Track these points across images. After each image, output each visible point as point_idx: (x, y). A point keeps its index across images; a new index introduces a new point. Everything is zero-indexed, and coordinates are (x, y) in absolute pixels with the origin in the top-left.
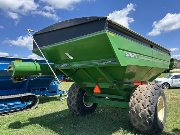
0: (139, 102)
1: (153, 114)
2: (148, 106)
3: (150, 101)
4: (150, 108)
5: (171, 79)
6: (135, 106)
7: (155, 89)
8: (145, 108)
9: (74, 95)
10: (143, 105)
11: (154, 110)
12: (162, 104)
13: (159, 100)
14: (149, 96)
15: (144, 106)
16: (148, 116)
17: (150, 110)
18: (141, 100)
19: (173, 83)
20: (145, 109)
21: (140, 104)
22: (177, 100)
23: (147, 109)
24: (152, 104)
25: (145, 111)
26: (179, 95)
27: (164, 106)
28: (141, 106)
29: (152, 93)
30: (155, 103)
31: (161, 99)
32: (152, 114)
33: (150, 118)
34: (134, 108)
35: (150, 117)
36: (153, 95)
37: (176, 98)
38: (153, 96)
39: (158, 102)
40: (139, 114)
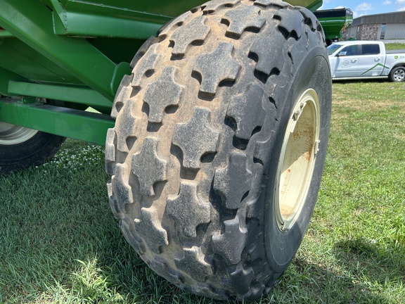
0: (153, 127)
1: (242, 212)
2: (207, 157)
3: (230, 121)
4: (221, 169)
5: (337, 56)
6: (130, 157)
7: (281, 29)
8: (189, 173)
10: (176, 150)
11: (253, 183)
12: (311, 133)
13: (296, 109)
14: (227, 83)
15: (180, 157)
16: (202, 228)
17: (223, 186)
18: (171, 109)
19: (339, 68)
20: (185, 182)
22: (348, 112)
23: (202, 176)
24: (240, 142)
25: (186, 195)
26: (352, 98)
27: (317, 141)
28: (163, 155)
29: (253, 56)
30: (263, 138)
31: (309, 103)
32: (232, 213)
33: (219, 243)
34: (125, 169)
35: (217, 236)
36: (261, 76)
37: (343, 106)
38: (256, 82)
39: (291, 126)
40: (152, 209)
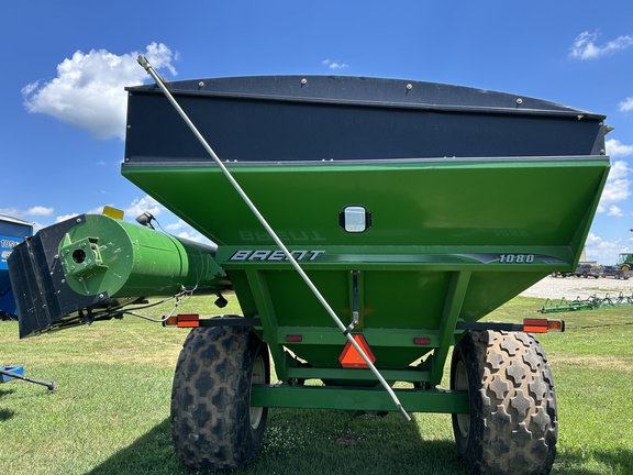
0: (517, 385)
6: (506, 400)
8: (538, 403)
9: (224, 385)
10: (532, 394)
15: (534, 397)
20: (538, 407)
21: (523, 390)
23: (544, 403)
25: (540, 413)
28: (526, 396)
34: (504, 406)
40: (524, 423)
